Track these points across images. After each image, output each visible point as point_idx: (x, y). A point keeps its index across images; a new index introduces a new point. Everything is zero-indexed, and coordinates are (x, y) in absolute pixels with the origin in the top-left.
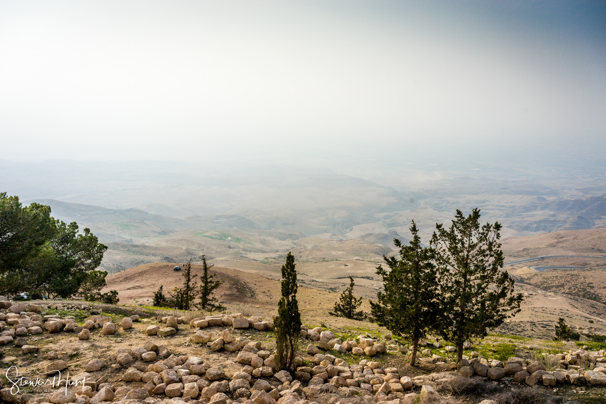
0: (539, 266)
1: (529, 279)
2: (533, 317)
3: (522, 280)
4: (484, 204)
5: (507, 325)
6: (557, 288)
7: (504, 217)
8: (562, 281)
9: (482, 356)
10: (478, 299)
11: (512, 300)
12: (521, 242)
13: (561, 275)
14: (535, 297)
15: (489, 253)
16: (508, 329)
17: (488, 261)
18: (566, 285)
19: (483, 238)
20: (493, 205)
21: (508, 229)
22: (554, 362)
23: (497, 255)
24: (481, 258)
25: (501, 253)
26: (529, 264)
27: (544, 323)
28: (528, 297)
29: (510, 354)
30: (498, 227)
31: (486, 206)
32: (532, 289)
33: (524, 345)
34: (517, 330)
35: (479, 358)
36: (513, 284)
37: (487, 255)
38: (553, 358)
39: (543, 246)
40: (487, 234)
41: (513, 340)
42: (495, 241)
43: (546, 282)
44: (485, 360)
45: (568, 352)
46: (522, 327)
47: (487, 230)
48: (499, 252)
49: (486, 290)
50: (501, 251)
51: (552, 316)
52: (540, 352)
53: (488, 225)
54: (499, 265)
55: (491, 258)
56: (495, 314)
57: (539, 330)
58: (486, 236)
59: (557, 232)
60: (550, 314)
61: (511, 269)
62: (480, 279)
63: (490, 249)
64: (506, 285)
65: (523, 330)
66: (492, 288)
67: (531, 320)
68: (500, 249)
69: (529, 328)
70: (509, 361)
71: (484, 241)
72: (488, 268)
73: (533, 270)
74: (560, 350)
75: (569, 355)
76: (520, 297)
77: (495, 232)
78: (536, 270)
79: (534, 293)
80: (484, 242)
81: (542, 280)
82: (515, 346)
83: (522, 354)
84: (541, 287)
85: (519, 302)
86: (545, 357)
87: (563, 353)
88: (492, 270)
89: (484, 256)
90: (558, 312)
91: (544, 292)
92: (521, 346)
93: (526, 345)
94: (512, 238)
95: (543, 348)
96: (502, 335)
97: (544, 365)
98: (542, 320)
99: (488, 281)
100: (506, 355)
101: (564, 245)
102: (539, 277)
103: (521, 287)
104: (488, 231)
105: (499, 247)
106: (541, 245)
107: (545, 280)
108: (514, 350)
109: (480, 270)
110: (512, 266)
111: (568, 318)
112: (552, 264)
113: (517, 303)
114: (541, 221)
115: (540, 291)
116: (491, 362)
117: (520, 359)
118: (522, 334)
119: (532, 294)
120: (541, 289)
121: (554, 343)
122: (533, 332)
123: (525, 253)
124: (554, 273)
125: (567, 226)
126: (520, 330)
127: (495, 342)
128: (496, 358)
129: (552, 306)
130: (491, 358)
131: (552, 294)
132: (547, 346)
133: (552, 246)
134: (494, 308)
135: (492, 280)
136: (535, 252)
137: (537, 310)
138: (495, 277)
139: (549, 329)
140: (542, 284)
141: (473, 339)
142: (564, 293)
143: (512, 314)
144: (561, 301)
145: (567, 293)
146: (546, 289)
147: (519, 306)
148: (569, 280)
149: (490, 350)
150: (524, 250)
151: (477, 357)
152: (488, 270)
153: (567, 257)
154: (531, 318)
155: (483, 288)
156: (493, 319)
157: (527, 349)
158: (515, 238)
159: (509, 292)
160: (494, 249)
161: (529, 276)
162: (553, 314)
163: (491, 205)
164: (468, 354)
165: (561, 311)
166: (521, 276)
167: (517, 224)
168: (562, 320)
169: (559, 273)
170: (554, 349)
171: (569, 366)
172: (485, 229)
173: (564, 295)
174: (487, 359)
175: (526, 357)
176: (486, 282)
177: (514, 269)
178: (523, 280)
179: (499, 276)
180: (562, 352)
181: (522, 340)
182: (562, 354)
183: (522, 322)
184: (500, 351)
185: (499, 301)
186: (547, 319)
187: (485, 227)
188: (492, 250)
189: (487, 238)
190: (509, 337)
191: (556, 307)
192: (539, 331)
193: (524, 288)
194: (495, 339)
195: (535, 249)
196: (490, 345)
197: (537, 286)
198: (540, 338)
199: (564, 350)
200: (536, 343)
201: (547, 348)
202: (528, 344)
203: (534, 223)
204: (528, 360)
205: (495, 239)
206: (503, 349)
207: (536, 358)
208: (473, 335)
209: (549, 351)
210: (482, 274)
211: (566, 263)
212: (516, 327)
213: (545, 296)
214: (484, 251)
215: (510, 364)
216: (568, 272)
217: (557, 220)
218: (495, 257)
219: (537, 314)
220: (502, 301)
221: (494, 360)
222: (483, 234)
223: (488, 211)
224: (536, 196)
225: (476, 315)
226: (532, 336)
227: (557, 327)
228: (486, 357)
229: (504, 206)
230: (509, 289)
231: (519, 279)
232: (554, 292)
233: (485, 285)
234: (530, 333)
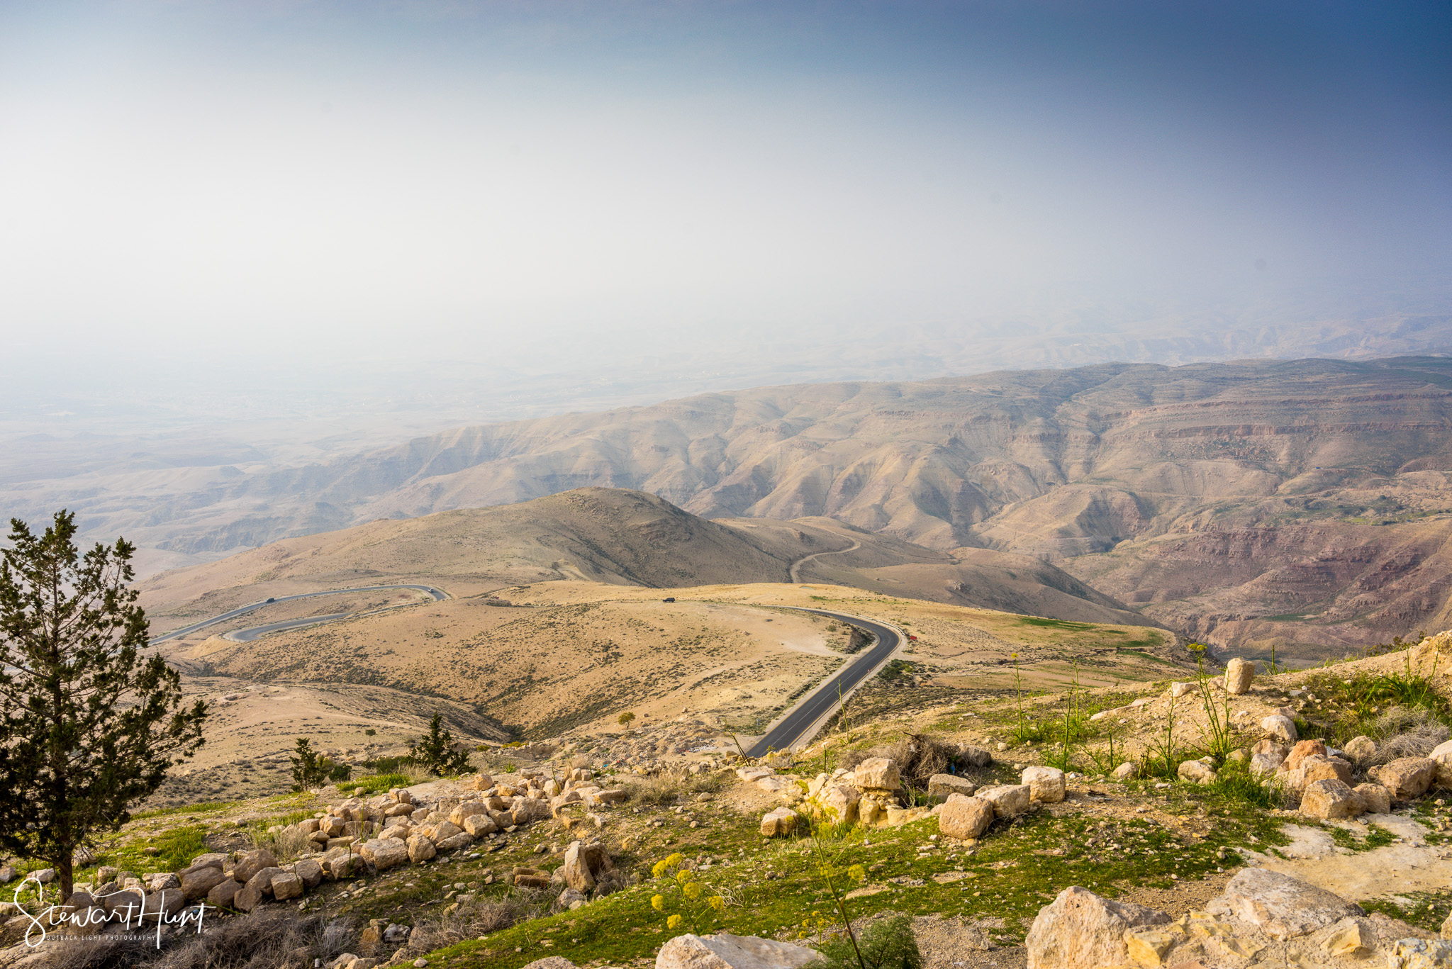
0: (243, 629)
1: (224, 663)
2: (245, 751)
3: (208, 670)
4: (93, 499)
5: (186, 783)
6: (290, 671)
7: (146, 525)
8: (299, 655)
9: (126, 873)
10: (97, 735)
11: (180, 720)
12: (197, 579)
13: (295, 642)
14: (243, 703)
15: (110, 617)
16: (188, 791)
17: (109, 638)
18: (309, 661)
19: (91, 582)
20: (117, 497)
21: (162, 551)
22: (296, 842)
23: (130, 618)
24: (92, 633)
25: (141, 613)
26: (222, 627)
27: (271, 758)
28: (228, 705)
29: (195, 849)
30: (124, 550)
31: (99, 502)
32: (234, 685)
33: (225, 820)
34: (211, 789)
35: (118, 879)
36: (177, 681)
37: (106, 624)
38: (293, 832)
39: (248, 581)
40: (99, 572)
41: (197, 815)
42: (122, 587)
43: (265, 663)
44: (136, 880)
45: (325, 812)
46: (222, 780)
47: (98, 562)
48: (135, 612)
49: (113, 708)
50: (139, 608)
51: (286, 737)
52: (264, 828)
53: (100, 549)
54: (139, 641)
55: (117, 629)
56: (144, 764)
57: (261, 777)
58: (98, 577)
59: (275, 545)
60: (282, 734)
61: (180, 646)
62: (95, 684)
63: (112, 608)
64: (161, 688)
65: (225, 785)
66: (130, 700)
67: (241, 757)
68: (135, 604)
69: (238, 779)
70: (194, 865)
71: (94, 589)
72: (112, 655)
73: (231, 641)
74: (306, 811)
75: (327, 816)
76: (200, 711)
77: (118, 563)
78: (237, 640)
79: (241, 695)
80: (94, 594)
81: (257, 660)
82: (205, 828)
83: (223, 842)
84: (255, 676)
85: (197, 722)
86: (276, 836)
87: (313, 817)
88: (122, 658)
89: (100, 626)
90: (298, 725)
91: (262, 686)
92: (219, 824)
93: (229, 820)
94: (173, 573)
95: (269, 815)
96: (172, 808)
97: (275, 853)
98: (265, 752)
99: (116, 686)
100: (186, 855)
101: (294, 571)
102: (248, 655)
103: (209, 685)
104: (102, 564)
105: (133, 598)
106: (242, 580)
107: (262, 660)
108: (203, 839)
109: (94, 663)
110: (180, 639)
111: (322, 735)
112: (274, 619)
113: (193, 727)
114: (236, 524)
115: (252, 688)
116: (151, 880)
117: (219, 856)
118: (223, 795)
119: (235, 698)
120: (254, 681)
121: (293, 800)
122: (248, 785)
123: (209, 603)
124: (280, 638)
125: (296, 527)
126: (216, 786)
127: (156, 829)
128: (162, 869)
129: (283, 716)
130: (150, 871)
131: (281, 688)
132: (278, 810)
133: (269, 577)
134: (142, 751)
135: (126, 682)
136: (232, 598)
137: (251, 733)
138: (132, 675)
139: (284, 769)
140: (255, 670)
141: (94, 838)
142: (306, 681)
143: (186, 754)
144: (302, 700)
145: (313, 680)
146: (265, 679)
147: (199, 731)
148: (313, 649)
149: (145, 854)
150: (206, 596)
151: (114, 877)
152: (111, 660)
153: (305, 599)
154: (241, 753)
155: (106, 707)
156: (139, 777)
157: (234, 827)
158: (182, 571)
159: (171, 703)
160: (120, 606)
161: (223, 655)
162: (287, 734)
163: (113, 498)
164: (90, 876)
165: (306, 722)
166: (206, 658)
167: (181, 537)
168: (303, 742)
169: (290, 638)
170: (293, 812)
171: (329, 842)
172: (93, 559)
173: (308, 685)
174: (140, 877)
175: (234, 847)
176: (110, 690)
177: (187, 645)
178: (212, 669)
179: (141, 668)
180: (311, 815)
181: (218, 810)
182: (312, 820)
183: (219, 767)
184: (169, 849)
185: (148, 730)
186: (277, 747)
187: (91, 554)
188: (119, 610)
189: (101, 580)
190: (189, 810)
191: (291, 715)
192: (260, 780)
193: (216, 686)
194: (155, 823)
195: (230, 591)
196: (143, 841)
197: (244, 676)
198: (264, 795)
199: (314, 809)
200: (252, 809)
201: (278, 815)
202: (234, 814)
203: (222, 530)
204: (239, 852)
205: (122, 581)
206: (175, 843)
207: (255, 844)
208: (94, 829)
209: (284, 821)
210: (98, 673)
211: (303, 612)
212: (207, 782)
213: (265, 696)
214: (96, 615)
215: (194, 874)
216: (309, 633)
217: (273, 517)
218: (127, 625)
219: (251, 742)
220: (156, 727)
221: (157, 875)
222: (89, 572)
223: (106, 514)
224: (218, 467)
225: (95, 778)
226: (247, 795)
227: (295, 761)
228: (135, 872)
229: (144, 497)
230: (170, 695)
231: (202, 667)
232: (286, 682)
233: (109, 696)
234: (240, 788)
